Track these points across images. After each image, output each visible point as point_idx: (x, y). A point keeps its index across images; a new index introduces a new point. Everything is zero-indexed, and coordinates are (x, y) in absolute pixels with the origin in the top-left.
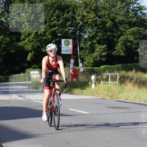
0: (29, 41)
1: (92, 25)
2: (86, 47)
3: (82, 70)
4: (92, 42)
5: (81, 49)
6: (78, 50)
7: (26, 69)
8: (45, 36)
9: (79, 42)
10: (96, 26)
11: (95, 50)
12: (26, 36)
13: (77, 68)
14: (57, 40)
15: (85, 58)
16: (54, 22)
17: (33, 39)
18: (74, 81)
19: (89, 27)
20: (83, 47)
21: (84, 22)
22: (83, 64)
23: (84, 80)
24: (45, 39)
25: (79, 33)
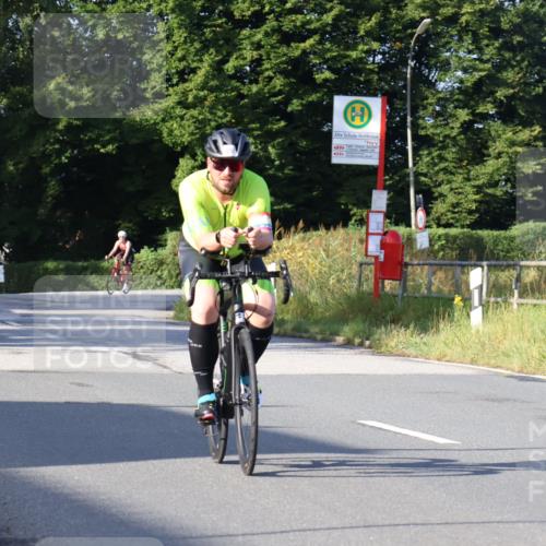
0: (183, 104)
1: (475, 34)
2: (446, 137)
3: (422, 241)
4: (473, 114)
5: (423, 142)
6: (409, 148)
7: (164, 232)
8: (257, 82)
9: (414, 110)
10: (496, 39)
11: (487, 148)
12: (168, 80)
13: (402, 230)
14: (310, 99)
15: (440, 185)
16: (300, 17)
17: (202, 93)
18: (386, 294)
19: (461, 39)
20: (434, 134)
21: (439, 18)
22: (428, 213)
23: (434, 288)
24: (258, 93)
25: (413, 69)
